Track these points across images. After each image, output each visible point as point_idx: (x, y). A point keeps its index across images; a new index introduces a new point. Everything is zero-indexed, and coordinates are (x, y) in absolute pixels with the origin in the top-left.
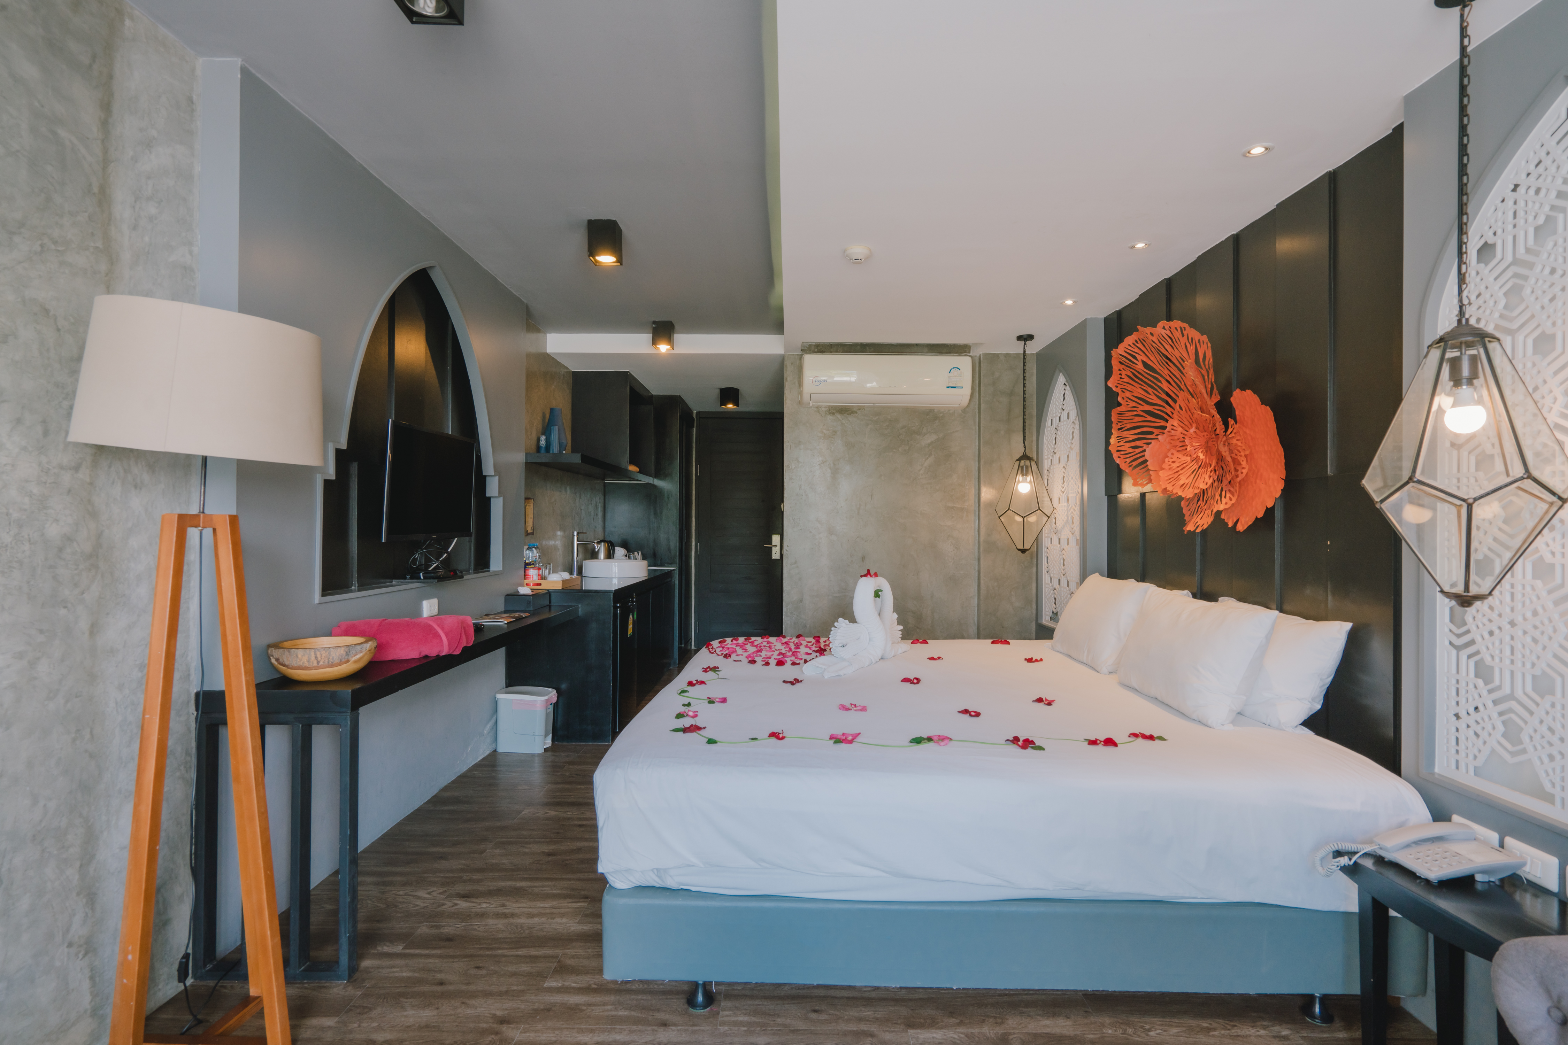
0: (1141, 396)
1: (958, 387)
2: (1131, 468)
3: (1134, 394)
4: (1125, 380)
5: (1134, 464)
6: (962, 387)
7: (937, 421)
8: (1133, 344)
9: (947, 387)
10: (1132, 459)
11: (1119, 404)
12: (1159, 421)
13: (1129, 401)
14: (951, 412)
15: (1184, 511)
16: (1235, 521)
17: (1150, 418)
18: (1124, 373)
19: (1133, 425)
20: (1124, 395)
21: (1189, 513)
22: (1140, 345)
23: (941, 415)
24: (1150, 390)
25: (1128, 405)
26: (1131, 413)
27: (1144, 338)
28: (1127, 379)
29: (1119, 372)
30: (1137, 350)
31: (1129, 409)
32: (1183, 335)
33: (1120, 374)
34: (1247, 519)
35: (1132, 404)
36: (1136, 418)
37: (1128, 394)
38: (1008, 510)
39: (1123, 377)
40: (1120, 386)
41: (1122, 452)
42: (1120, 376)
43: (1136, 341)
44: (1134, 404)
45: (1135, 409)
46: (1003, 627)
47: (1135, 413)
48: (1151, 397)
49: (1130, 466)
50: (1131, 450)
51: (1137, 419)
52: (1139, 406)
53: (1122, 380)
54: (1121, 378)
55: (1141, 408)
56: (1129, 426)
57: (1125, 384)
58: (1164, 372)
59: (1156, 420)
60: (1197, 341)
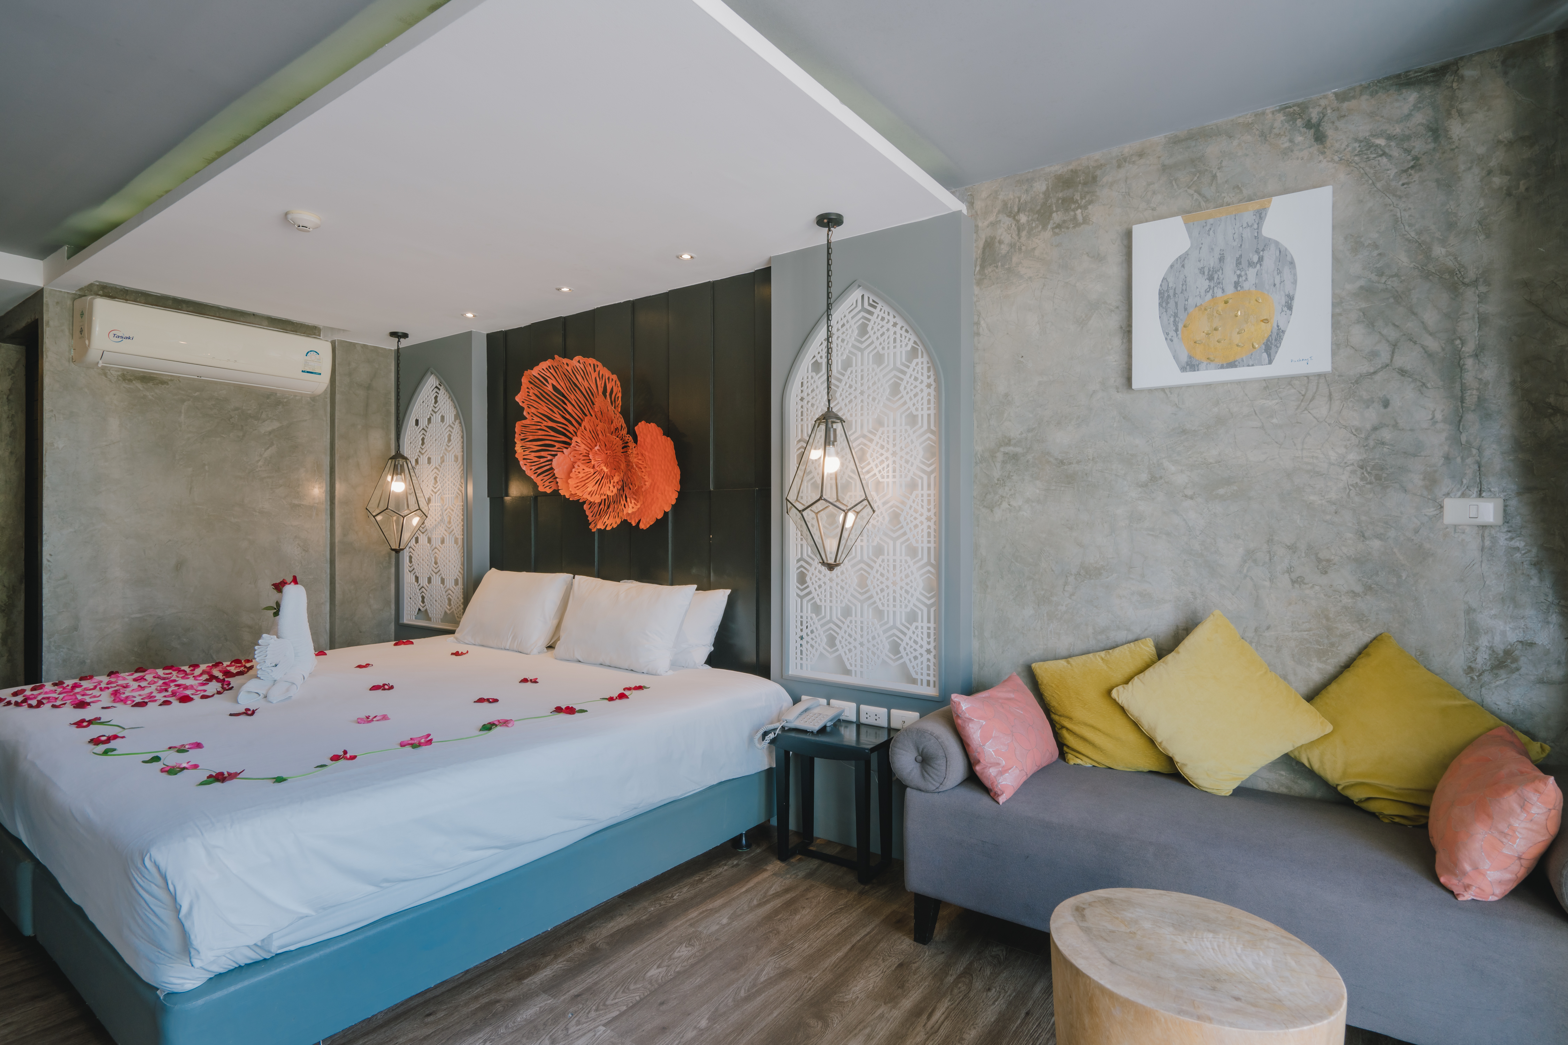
0: (546, 414)
1: (315, 373)
2: (536, 475)
3: (539, 411)
4: (532, 398)
5: (539, 471)
6: (320, 374)
7: (280, 407)
8: (547, 368)
9: (302, 371)
10: (537, 467)
11: (525, 418)
12: (561, 436)
13: (534, 416)
14: (297, 398)
15: (587, 513)
16: (637, 521)
17: (552, 433)
18: (531, 391)
19: (536, 437)
20: (529, 410)
21: (592, 514)
22: (552, 371)
23: (285, 400)
24: (555, 410)
25: (533, 419)
26: (534, 427)
27: (558, 367)
28: (533, 397)
29: (527, 390)
30: (548, 374)
31: (533, 423)
32: (595, 371)
33: (528, 392)
34: (648, 520)
35: (536, 419)
36: (539, 431)
37: (533, 410)
38: (387, 509)
39: (530, 395)
40: (526, 402)
41: (528, 461)
42: (528, 394)
43: (549, 367)
44: (539, 420)
45: (539, 424)
46: (360, 632)
47: (539, 427)
48: (556, 415)
49: (535, 473)
50: (536, 459)
51: (540, 432)
52: (543, 422)
53: (529, 397)
54: (528, 395)
55: (545, 423)
56: (531, 438)
57: (532, 401)
58: (572, 397)
59: (558, 435)
60: (607, 378)
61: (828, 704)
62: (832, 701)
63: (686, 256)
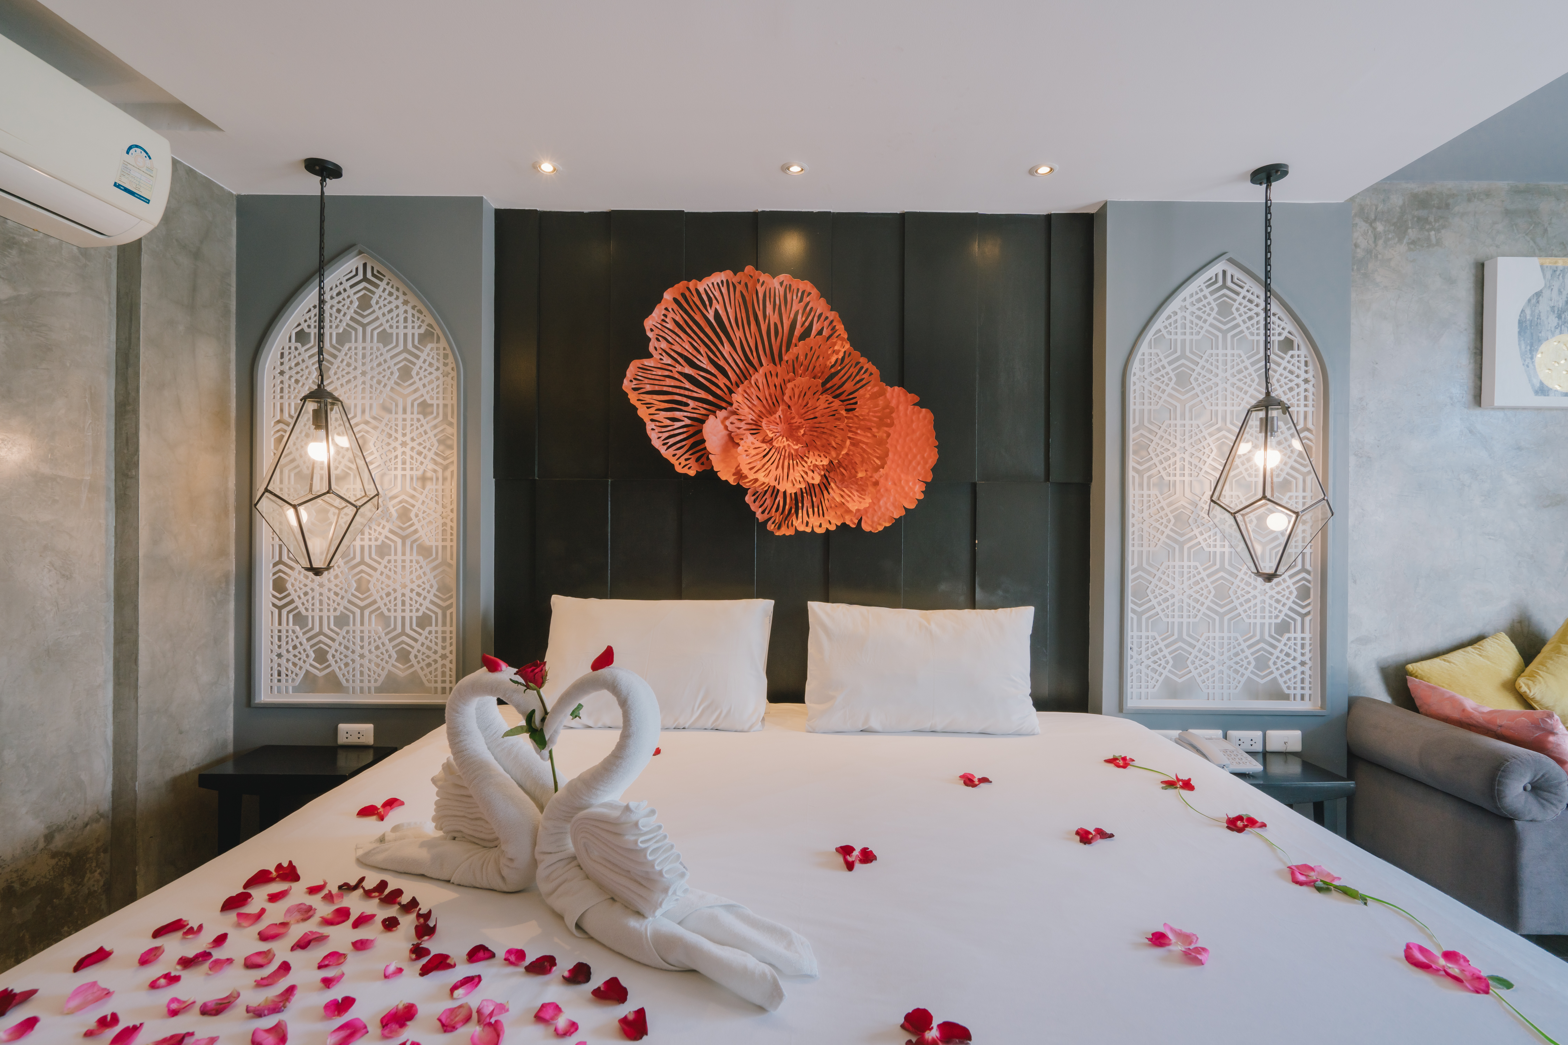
0: (686, 353)
1: (140, 197)
2: (665, 447)
3: (673, 347)
4: (668, 326)
5: (671, 441)
6: (147, 201)
8: (718, 283)
9: (116, 185)
10: (667, 434)
11: (650, 356)
12: (699, 391)
13: (664, 354)
15: (753, 508)
16: (856, 521)
17: (688, 385)
18: (671, 315)
19: (657, 388)
20: (657, 344)
21: (760, 510)
22: (724, 290)
24: (703, 349)
25: (661, 359)
26: (660, 372)
27: (737, 285)
28: (670, 325)
29: (664, 312)
30: (717, 294)
31: (659, 366)
32: (801, 300)
33: (665, 316)
34: (876, 519)
35: (667, 360)
36: (667, 379)
37: (664, 345)
39: (667, 320)
40: (656, 331)
41: (657, 424)
42: (663, 317)
43: (722, 282)
44: (670, 361)
45: (670, 368)
47: (667, 373)
48: (699, 357)
49: (664, 444)
50: (668, 422)
51: (669, 382)
52: (677, 365)
53: (664, 324)
54: (663, 320)
55: (679, 368)
56: (648, 388)
57: (666, 331)
58: (737, 335)
59: (695, 389)
60: (817, 314)
61: (1225, 737)
62: (1232, 733)
63: (1044, 170)
